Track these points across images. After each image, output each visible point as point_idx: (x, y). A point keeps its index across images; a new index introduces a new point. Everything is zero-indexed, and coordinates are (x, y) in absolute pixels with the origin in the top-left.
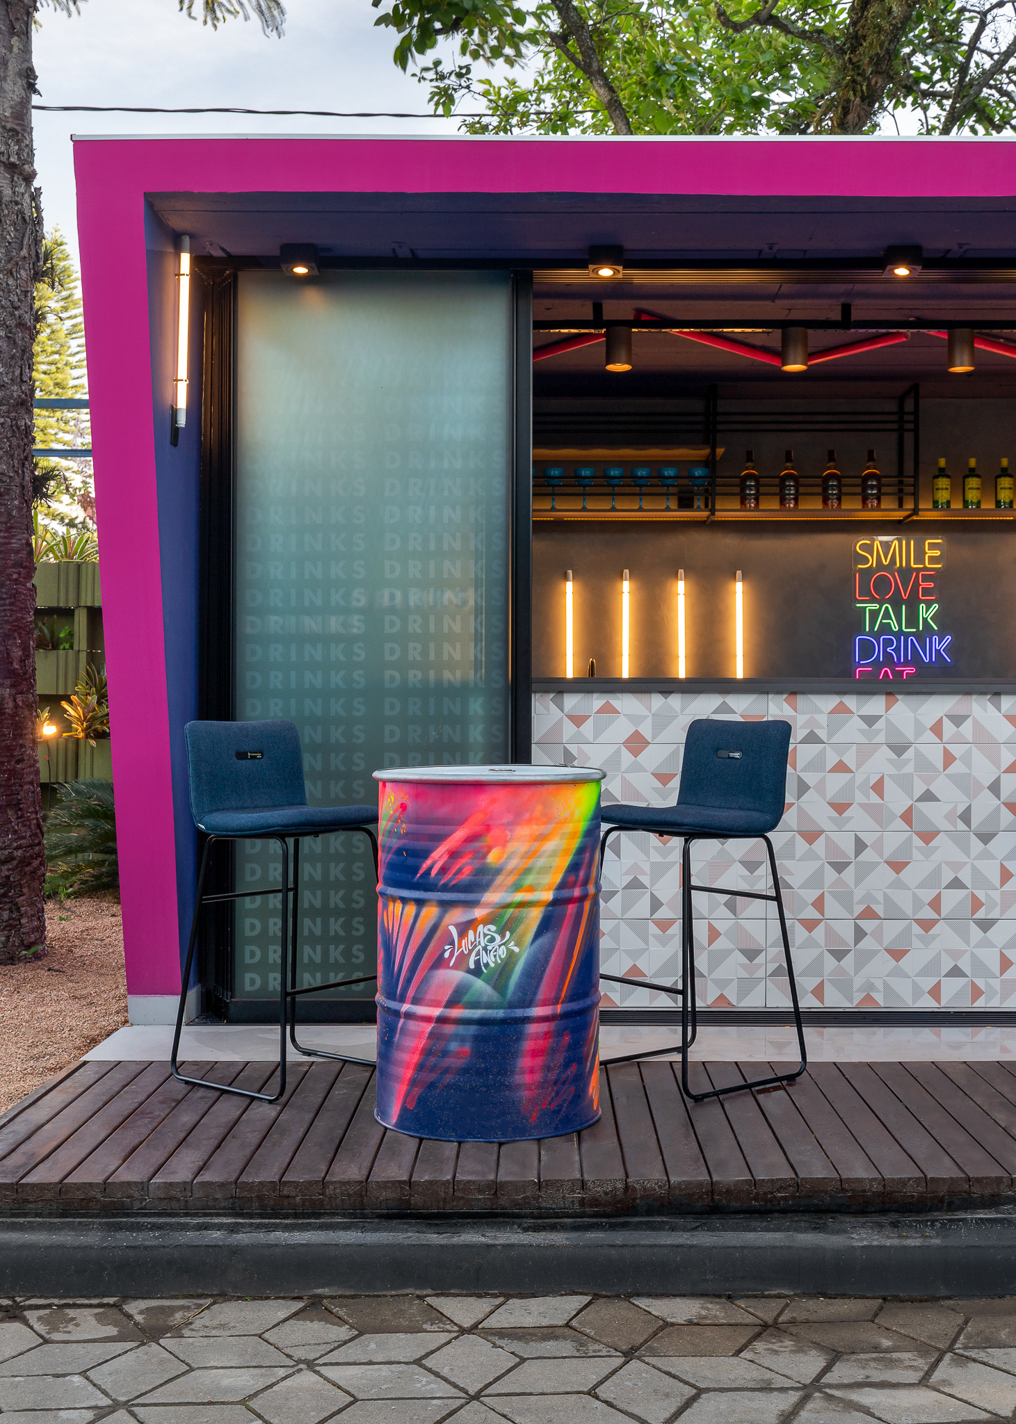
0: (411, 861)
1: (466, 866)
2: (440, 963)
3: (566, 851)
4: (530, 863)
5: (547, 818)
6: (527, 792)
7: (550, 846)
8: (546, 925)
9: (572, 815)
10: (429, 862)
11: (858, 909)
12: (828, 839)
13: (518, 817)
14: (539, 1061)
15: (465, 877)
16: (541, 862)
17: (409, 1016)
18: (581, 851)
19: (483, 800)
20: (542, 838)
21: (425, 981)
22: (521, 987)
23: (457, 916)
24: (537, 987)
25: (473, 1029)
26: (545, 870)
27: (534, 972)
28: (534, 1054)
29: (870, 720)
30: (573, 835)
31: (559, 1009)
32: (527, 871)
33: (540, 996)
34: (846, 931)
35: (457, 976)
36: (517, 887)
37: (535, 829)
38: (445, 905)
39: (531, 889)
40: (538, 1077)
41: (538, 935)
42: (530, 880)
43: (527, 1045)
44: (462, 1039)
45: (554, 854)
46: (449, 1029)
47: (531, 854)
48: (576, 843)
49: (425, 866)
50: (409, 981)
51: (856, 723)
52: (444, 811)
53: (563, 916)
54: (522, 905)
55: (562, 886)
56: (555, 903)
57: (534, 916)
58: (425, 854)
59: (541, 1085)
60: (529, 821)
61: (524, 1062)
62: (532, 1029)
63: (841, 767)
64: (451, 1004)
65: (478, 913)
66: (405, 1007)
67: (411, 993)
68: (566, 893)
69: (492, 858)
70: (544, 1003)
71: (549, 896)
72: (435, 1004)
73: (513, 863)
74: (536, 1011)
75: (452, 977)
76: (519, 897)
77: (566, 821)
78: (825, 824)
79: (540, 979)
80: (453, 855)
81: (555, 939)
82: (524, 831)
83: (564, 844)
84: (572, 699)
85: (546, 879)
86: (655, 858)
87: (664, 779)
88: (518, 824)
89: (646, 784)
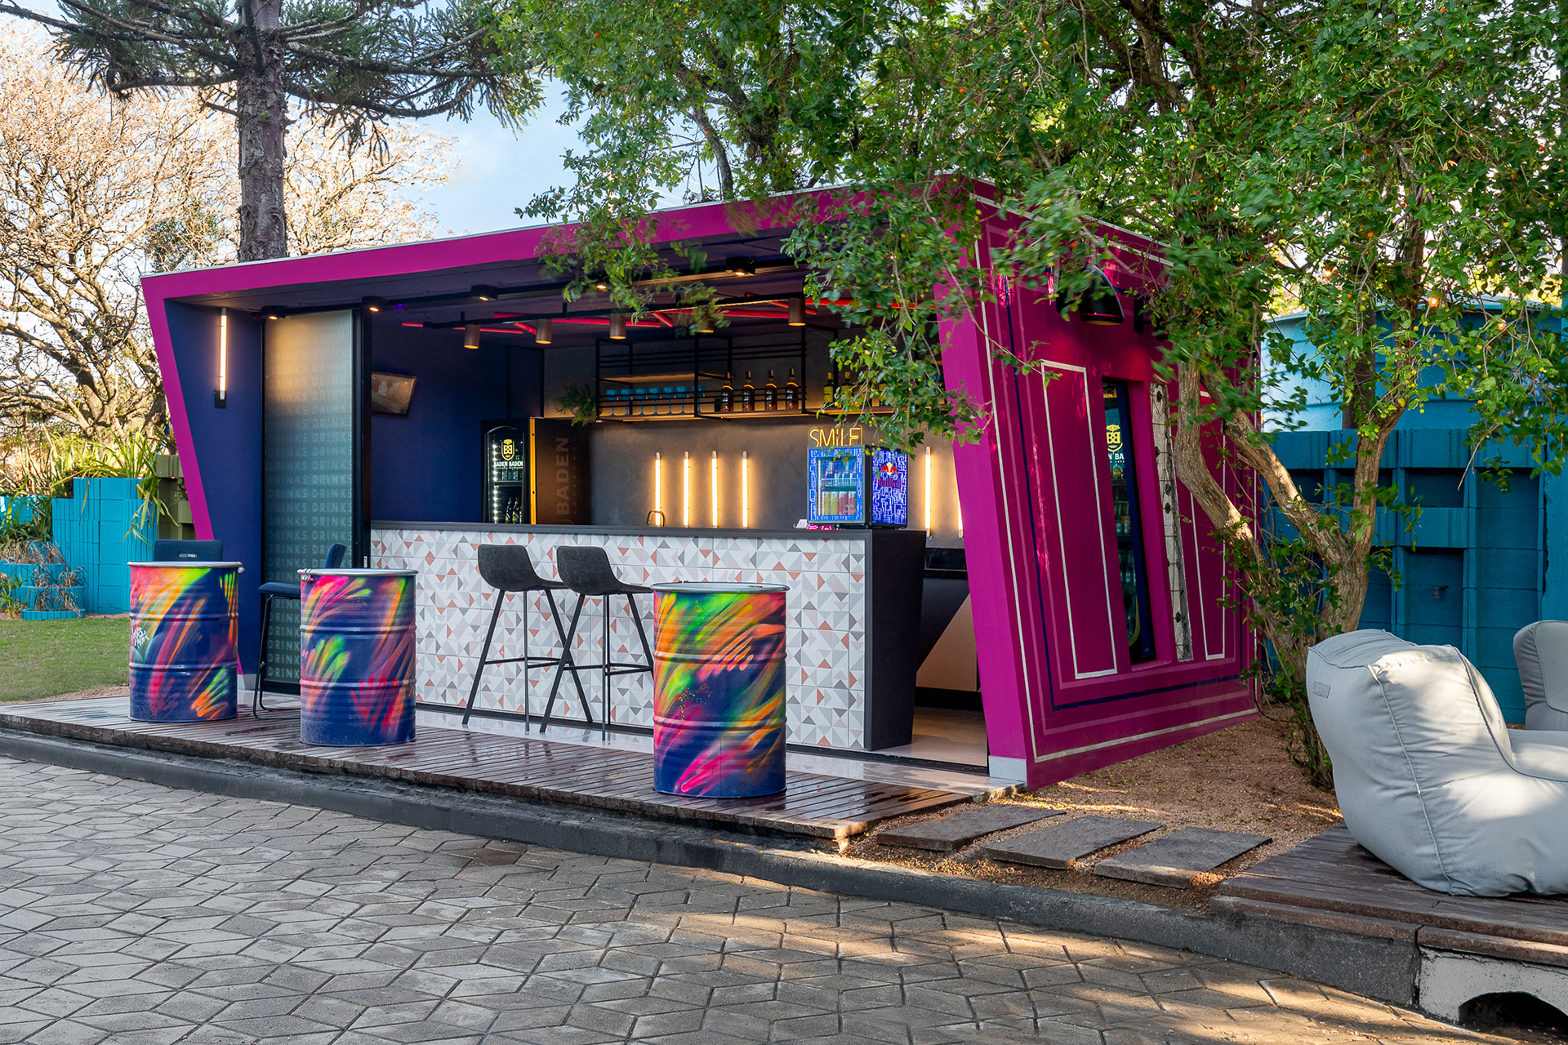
1: (133, 602)
3: (172, 598)
4: (155, 601)
5: (161, 583)
6: (152, 572)
7: (162, 595)
8: (160, 630)
9: (176, 582)
13: (149, 581)
14: (157, 688)
16: (158, 602)
18: (182, 598)
20: (159, 591)
22: (150, 655)
24: (157, 656)
26: (160, 605)
27: (155, 649)
28: (155, 685)
30: (177, 591)
31: (167, 667)
32: (152, 605)
33: (158, 660)
36: (148, 612)
37: (155, 587)
39: (154, 613)
40: (157, 695)
41: (156, 634)
42: (153, 609)
43: (152, 681)
45: (164, 598)
47: (154, 598)
48: (180, 595)
53: (169, 627)
54: (150, 619)
55: (169, 613)
56: (164, 620)
57: (156, 625)
59: (158, 699)
60: (153, 584)
61: (151, 688)
62: (154, 674)
65: (136, 622)
68: (171, 616)
69: (141, 599)
70: (160, 663)
71: (162, 617)
73: (147, 601)
74: (155, 666)
76: (149, 616)
77: (170, 584)
79: (159, 652)
81: (165, 635)
82: (150, 588)
83: (171, 595)
84: (406, 533)
85: (161, 609)
86: (438, 621)
87: (441, 577)
88: (147, 584)
89: (433, 580)
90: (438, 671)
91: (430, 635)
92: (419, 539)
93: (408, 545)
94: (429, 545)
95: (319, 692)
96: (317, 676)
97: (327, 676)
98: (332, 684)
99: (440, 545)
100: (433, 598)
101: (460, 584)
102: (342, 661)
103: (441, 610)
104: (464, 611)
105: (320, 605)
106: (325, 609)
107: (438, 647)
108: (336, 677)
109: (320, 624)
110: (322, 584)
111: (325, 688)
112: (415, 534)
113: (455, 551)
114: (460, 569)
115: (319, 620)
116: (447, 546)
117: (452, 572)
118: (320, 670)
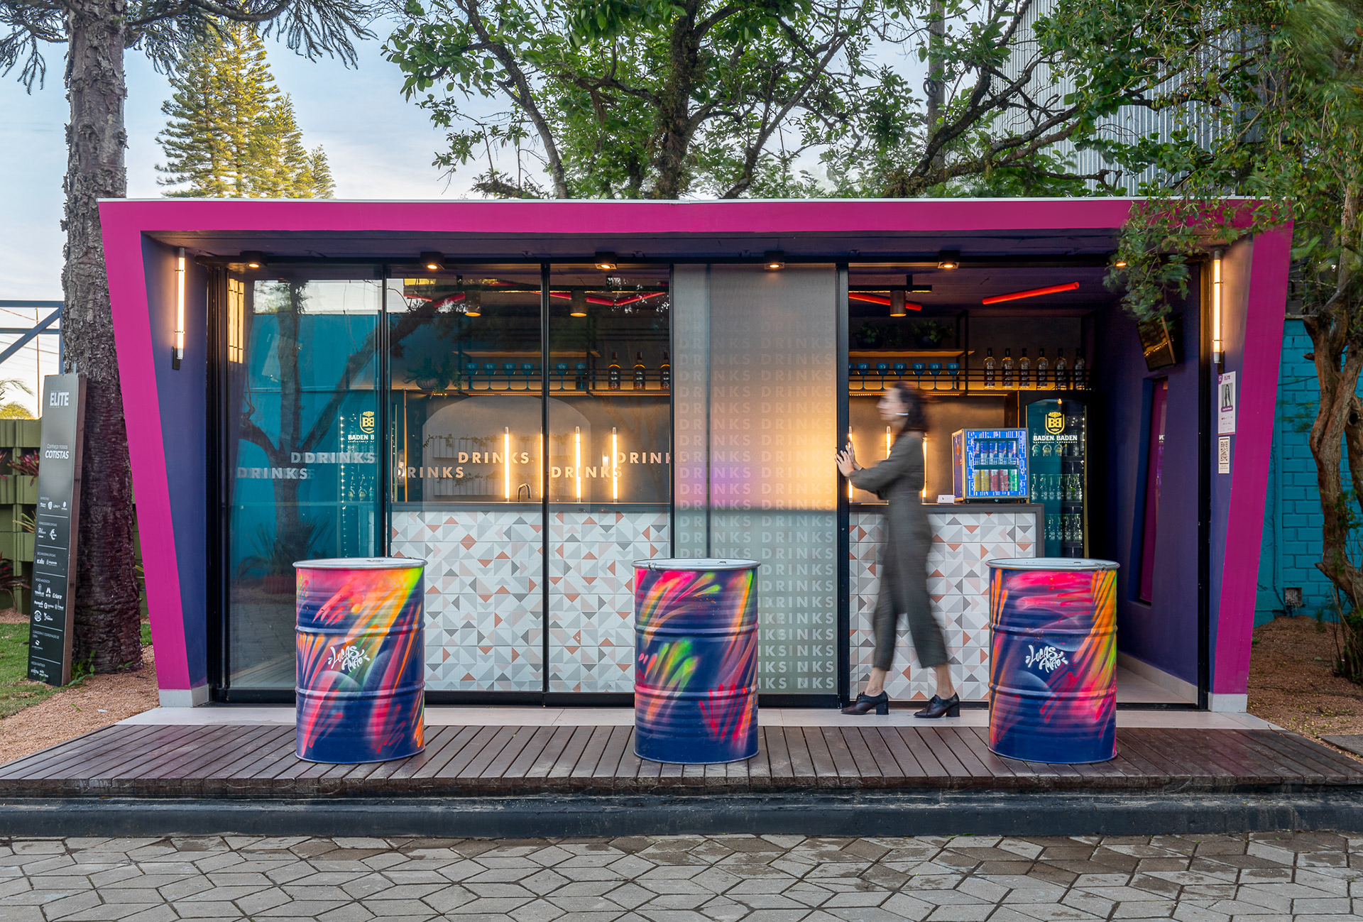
0: (311, 612)
1: (340, 615)
2: (326, 667)
3: (398, 606)
4: (376, 612)
5: (385, 588)
6: (374, 575)
7: (388, 603)
8: (384, 647)
9: (402, 586)
10: (320, 612)
11: (601, 640)
12: (583, 600)
13: (369, 587)
14: (382, 720)
15: (339, 620)
16: (382, 612)
17: (310, 697)
18: (407, 606)
19: (349, 578)
20: (384, 599)
21: (318, 677)
22: (370, 680)
23: (335, 641)
24: (380, 680)
25: (344, 703)
26: (384, 616)
27: (379, 672)
28: (379, 715)
29: (607, 528)
30: (403, 597)
31: (394, 691)
32: (374, 617)
33: (382, 684)
34: (593, 653)
35: (335, 674)
36: (368, 626)
37: (379, 594)
38: (328, 635)
39: (377, 626)
40: (381, 728)
41: (380, 652)
42: (376, 622)
43: (374, 711)
44: (337, 708)
45: (390, 607)
46: (331, 703)
47: (377, 608)
48: (405, 601)
49: (318, 615)
50: (310, 677)
51: (599, 530)
52: (327, 585)
53: (396, 642)
54: (371, 635)
55: (395, 625)
56: (391, 634)
57: (379, 641)
58: (317, 608)
59: (384, 733)
60: (375, 590)
61: (372, 720)
62: (377, 702)
63: (590, 556)
64: (332, 689)
65: (346, 640)
66: (308, 692)
67: (311, 684)
68: (398, 629)
69: (353, 610)
70: (385, 688)
71: (387, 630)
72: (323, 690)
73: (367, 613)
74: (380, 693)
75: (333, 674)
76: (370, 631)
77: (397, 590)
78: (580, 590)
79: (383, 674)
80: (333, 608)
81: (391, 653)
82: (372, 595)
83: (396, 602)
84: (429, 516)
85: (386, 621)
86: (480, 610)
87: (485, 563)
88: (366, 591)
89: (474, 566)
90: (480, 662)
91: (468, 625)
92: (451, 521)
93: (434, 528)
94: (466, 527)
95: (662, 702)
96: (660, 684)
97: (672, 684)
98: (677, 694)
99: (482, 530)
100: (473, 585)
101: (515, 568)
102: (689, 667)
103: (486, 598)
104: (520, 597)
105: (663, 603)
106: (669, 608)
107: (481, 637)
108: (683, 685)
109: (663, 625)
110: (666, 579)
111: (670, 698)
112: (445, 516)
113: (508, 533)
114: (515, 552)
115: (662, 621)
116: (496, 528)
117: (502, 556)
118: (663, 677)
